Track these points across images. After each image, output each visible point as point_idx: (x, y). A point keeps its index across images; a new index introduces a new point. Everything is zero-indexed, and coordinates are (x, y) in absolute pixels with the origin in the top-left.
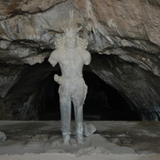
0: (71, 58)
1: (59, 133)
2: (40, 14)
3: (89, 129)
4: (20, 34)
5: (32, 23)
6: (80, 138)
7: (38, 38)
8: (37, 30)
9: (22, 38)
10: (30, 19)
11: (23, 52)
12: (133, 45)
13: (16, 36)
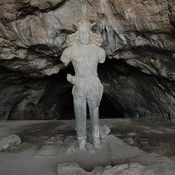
0: (85, 55)
1: (73, 133)
2: (51, 13)
3: (104, 131)
4: (33, 39)
5: (44, 24)
6: (97, 141)
7: (51, 41)
8: (50, 32)
9: (35, 43)
10: (42, 20)
11: (41, 63)
12: (148, 42)
13: (29, 40)
